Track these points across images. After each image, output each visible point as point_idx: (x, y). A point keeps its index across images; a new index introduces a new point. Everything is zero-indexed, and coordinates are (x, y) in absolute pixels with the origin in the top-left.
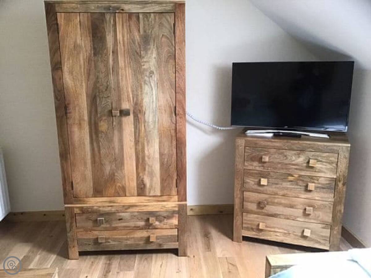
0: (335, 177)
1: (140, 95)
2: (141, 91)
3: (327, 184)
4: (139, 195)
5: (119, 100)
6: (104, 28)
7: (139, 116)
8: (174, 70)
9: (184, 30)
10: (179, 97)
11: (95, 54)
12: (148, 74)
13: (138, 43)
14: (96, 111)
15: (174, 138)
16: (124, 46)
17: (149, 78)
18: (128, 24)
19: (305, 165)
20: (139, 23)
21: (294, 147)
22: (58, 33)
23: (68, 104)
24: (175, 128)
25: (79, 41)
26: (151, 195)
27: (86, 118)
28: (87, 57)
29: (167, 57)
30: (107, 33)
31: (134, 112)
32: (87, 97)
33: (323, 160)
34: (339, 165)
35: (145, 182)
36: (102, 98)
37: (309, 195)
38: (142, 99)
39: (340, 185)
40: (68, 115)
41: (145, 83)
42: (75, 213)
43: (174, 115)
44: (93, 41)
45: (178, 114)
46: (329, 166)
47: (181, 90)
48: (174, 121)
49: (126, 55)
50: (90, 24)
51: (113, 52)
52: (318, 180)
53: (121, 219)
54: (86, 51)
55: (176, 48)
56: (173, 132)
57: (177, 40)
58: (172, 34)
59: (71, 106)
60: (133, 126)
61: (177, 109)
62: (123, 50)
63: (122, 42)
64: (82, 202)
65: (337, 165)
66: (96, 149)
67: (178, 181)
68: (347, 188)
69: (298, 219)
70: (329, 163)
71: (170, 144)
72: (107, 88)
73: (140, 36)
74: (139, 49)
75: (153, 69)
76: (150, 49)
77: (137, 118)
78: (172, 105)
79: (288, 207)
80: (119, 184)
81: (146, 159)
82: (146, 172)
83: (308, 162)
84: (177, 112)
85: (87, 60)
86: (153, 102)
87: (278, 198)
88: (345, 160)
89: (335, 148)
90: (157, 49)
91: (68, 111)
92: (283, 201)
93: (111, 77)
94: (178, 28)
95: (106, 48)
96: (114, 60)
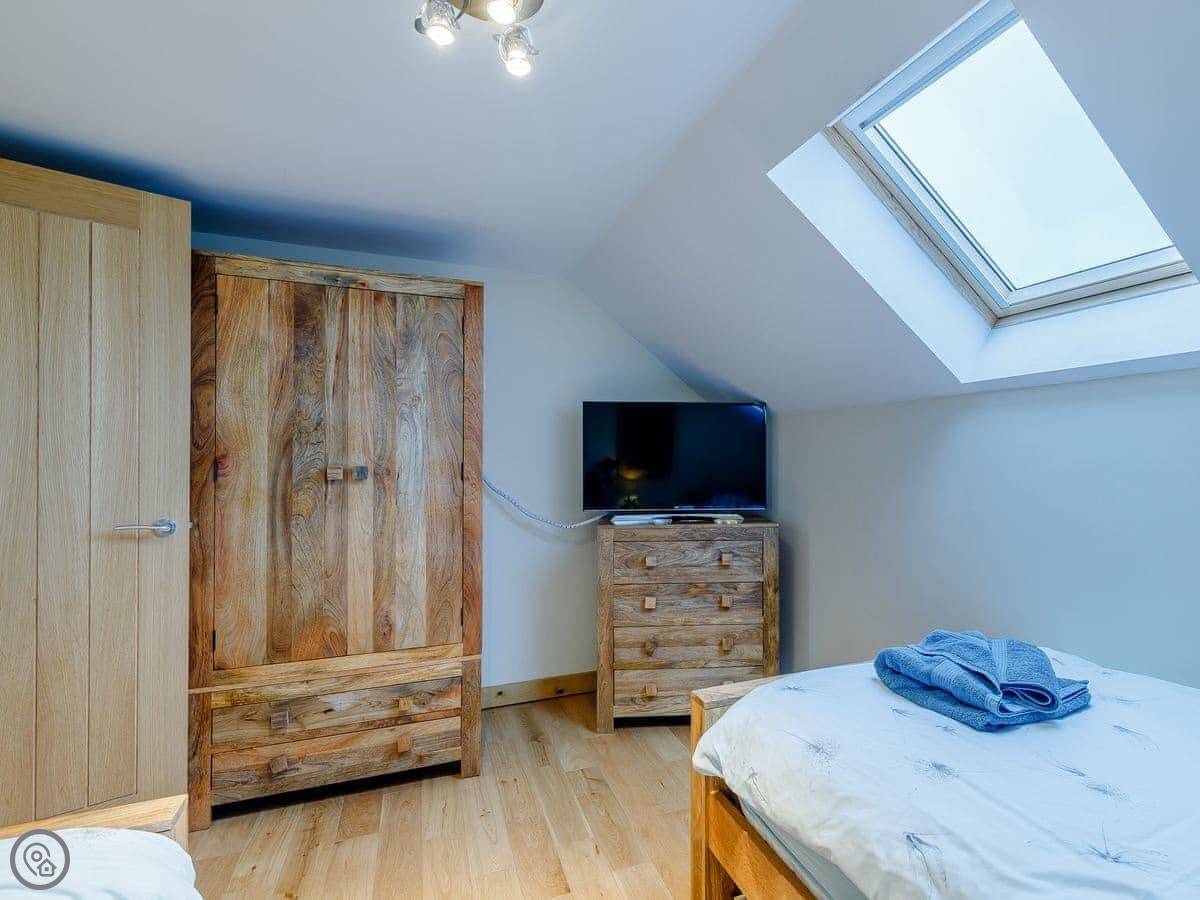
0: (762, 580)
1: (389, 441)
2: (393, 433)
3: (750, 594)
4: (378, 649)
5: (344, 449)
6: (321, 312)
7: (385, 480)
8: (461, 396)
9: (481, 329)
10: (471, 445)
11: (297, 358)
12: (408, 400)
13: (392, 344)
14: (289, 473)
15: (458, 525)
16: (361, 347)
17: (410, 407)
18: (373, 311)
19: (716, 564)
20: (396, 311)
21: (696, 535)
22: (216, 313)
23: (224, 456)
24: (460, 505)
25: (262, 332)
26: (405, 646)
27: (264, 484)
28: (278, 362)
29: (448, 372)
30: (327, 322)
31: (375, 474)
32: (270, 441)
33: (742, 553)
34: (765, 558)
35: (392, 620)
36: (307, 444)
37: (724, 618)
38: (394, 448)
39: (770, 591)
40: (220, 479)
41: (402, 417)
42: (213, 707)
43: (459, 478)
44: (296, 334)
45: (468, 478)
46: (751, 562)
47: (475, 432)
48: (459, 492)
49: (365, 365)
50: (291, 302)
51: (337, 357)
52: (736, 589)
53: (330, 710)
54: (278, 351)
55: (467, 358)
56: (456, 512)
57: (467, 345)
58: (460, 334)
59: (229, 462)
60: (371, 502)
61: (465, 467)
62: (358, 354)
63: (357, 341)
64: (233, 679)
65: (762, 559)
66: (282, 552)
67: (465, 612)
68: (781, 596)
69: (710, 665)
70: (751, 558)
71: (449, 537)
72: (319, 424)
73: (396, 334)
74: (392, 356)
75: (419, 392)
76: (415, 356)
77: (381, 485)
78: (455, 460)
79: (693, 645)
80: (332, 629)
81: (398, 569)
82: (396, 598)
83: (720, 559)
84: (465, 475)
85: (279, 370)
86: (417, 453)
87: (676, 631)
88: (773, 549)
89: (756, 531)
90: (430, 356)
91: (220, 472)
92: (684, 635)
93: (329, 404)
94: (470, 326)
95: (323, 350)
96: (337, 372)
